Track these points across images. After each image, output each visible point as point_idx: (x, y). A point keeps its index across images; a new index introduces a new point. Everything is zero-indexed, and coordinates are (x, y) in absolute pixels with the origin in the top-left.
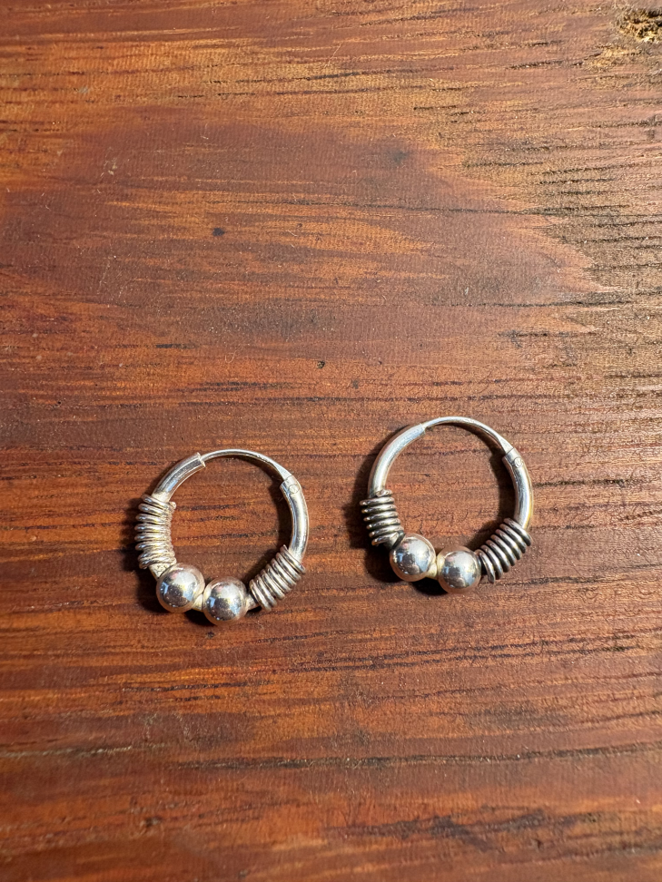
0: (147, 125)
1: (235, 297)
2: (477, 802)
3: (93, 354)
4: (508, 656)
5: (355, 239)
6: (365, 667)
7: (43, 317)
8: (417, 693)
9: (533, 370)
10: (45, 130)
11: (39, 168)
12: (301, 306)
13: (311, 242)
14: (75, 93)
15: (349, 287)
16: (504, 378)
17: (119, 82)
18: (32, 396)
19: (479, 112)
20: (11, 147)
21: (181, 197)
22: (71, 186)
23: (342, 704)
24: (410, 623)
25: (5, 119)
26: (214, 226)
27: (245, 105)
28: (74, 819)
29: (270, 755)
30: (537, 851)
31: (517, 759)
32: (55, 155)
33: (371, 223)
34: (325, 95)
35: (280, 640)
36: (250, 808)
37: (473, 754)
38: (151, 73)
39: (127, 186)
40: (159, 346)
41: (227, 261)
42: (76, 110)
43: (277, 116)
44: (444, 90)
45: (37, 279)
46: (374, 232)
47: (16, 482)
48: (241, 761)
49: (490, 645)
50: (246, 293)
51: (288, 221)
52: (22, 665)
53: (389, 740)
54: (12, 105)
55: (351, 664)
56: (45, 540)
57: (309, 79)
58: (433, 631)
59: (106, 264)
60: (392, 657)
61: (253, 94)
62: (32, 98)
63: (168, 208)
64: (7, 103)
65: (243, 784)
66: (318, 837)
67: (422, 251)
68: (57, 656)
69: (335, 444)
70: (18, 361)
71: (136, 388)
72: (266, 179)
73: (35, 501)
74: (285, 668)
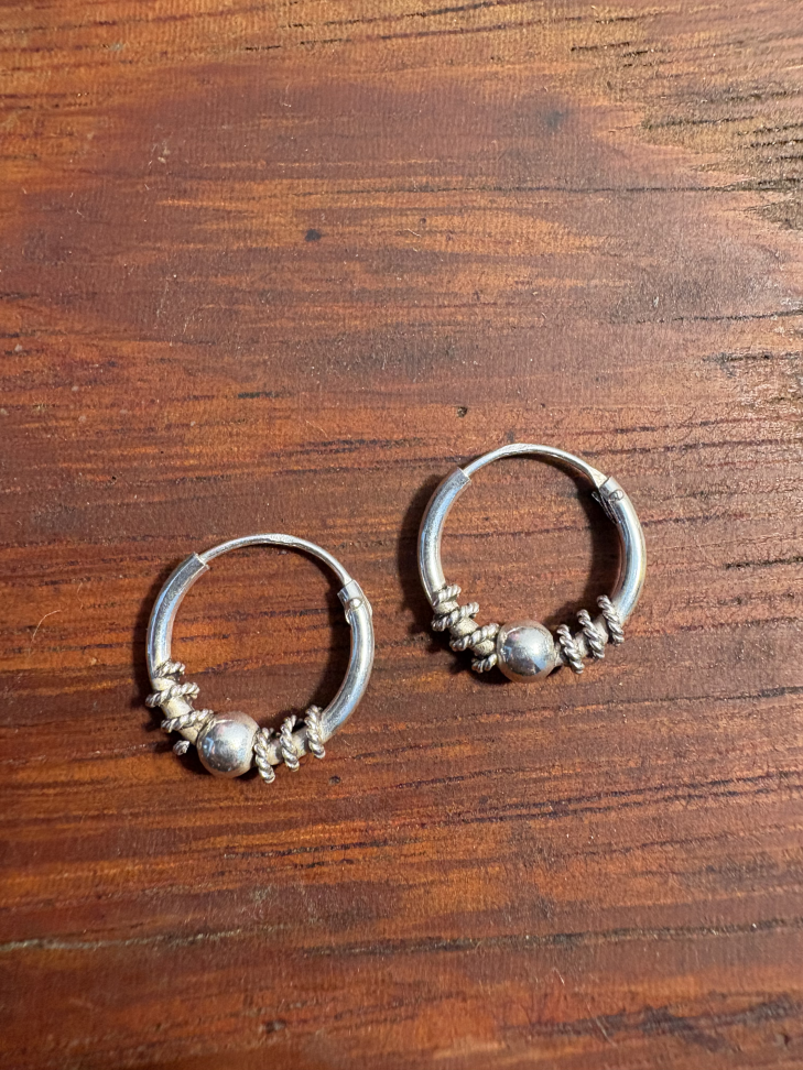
0: (207, 91)
1: (341, 324)
2: (701, 987)
3: (155, 410)
4: (733, 794)
5: (498, 237)
6: (543, 815)
7: (84, 364)
8: (615, 847)
9: (752, 406)
10: (70, 105)
11: (64, 158)
12: (432, 333)
13: (440, 244)
14: (105, 51)
15: (495, 304)
16: (713, 419)
17: (163, 32)
18: (77, 471)
19: (662, 51)
20: (24, 131)
21: (258, 189)
22: (108, 181)
23: (515, 865)
24: (600, 754)
25: (13, 92)
26: (306, 228)
27: (339, 58)
28: (172, 1027)
29: (424, 935)
30: (785, 1048)
31: (752, 929)
32: (83, 139)
33: (520, 212)
34: (447, 37)
35: (427, 783)
36: (401, 1004)
37: (694, 924)
38: (207, 19)
39: (185, 178)
40: (241, 396)
41: (327, 276)
42: (108, 76)
43: (383, 71)
44: (611, 20)
45: (73, 312)
46: (525, 225)
47: (64, 587)
48: (385, 943)
49: (709, 780)
50: (356, 317)
51: (407, 215)
52: (89, 828)
53: (581, 911)
54: (21, 72)
55: (524, 812)
56: (108, 663)
57: (423, 15)
58: (632, 764)
59: (163, 287)
60: (579, 800)
61: (348, 41)
62: (47, 61)
63: (243, 206)
64: (14, 69)
65: (390, 974)
66: (493, 1039)
67: (592, 249)
68: (135, 815)
69: (487, 519)
70: (55, 423)
71: (215, 455)
72: (375, 159)
73: (91, 611)
74: (437, 819)
